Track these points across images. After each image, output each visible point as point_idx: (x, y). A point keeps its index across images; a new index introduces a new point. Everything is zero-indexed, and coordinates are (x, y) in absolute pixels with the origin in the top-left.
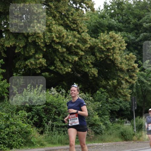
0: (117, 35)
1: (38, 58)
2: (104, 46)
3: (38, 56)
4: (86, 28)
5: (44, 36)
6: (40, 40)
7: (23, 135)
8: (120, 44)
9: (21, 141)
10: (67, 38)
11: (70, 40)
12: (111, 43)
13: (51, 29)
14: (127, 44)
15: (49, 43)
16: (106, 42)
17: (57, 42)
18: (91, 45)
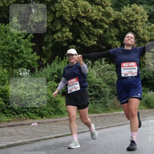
0: (139, 8)
1: (65, 32)
2: (127, 19)
3: (65, 30)
4: (109, 2)
5: (70, 11)
6: (67, 15)
7: (52, 104)
8: (142, 16)
9: (51, 110)
10: (92, 12)
11: (94, 14)
12: (134, 15)
13: (77, 4)
14: (148, 16)
15: (75, 18)
16: (128, 15)
17: (83, 17)
18: (114, 18)
